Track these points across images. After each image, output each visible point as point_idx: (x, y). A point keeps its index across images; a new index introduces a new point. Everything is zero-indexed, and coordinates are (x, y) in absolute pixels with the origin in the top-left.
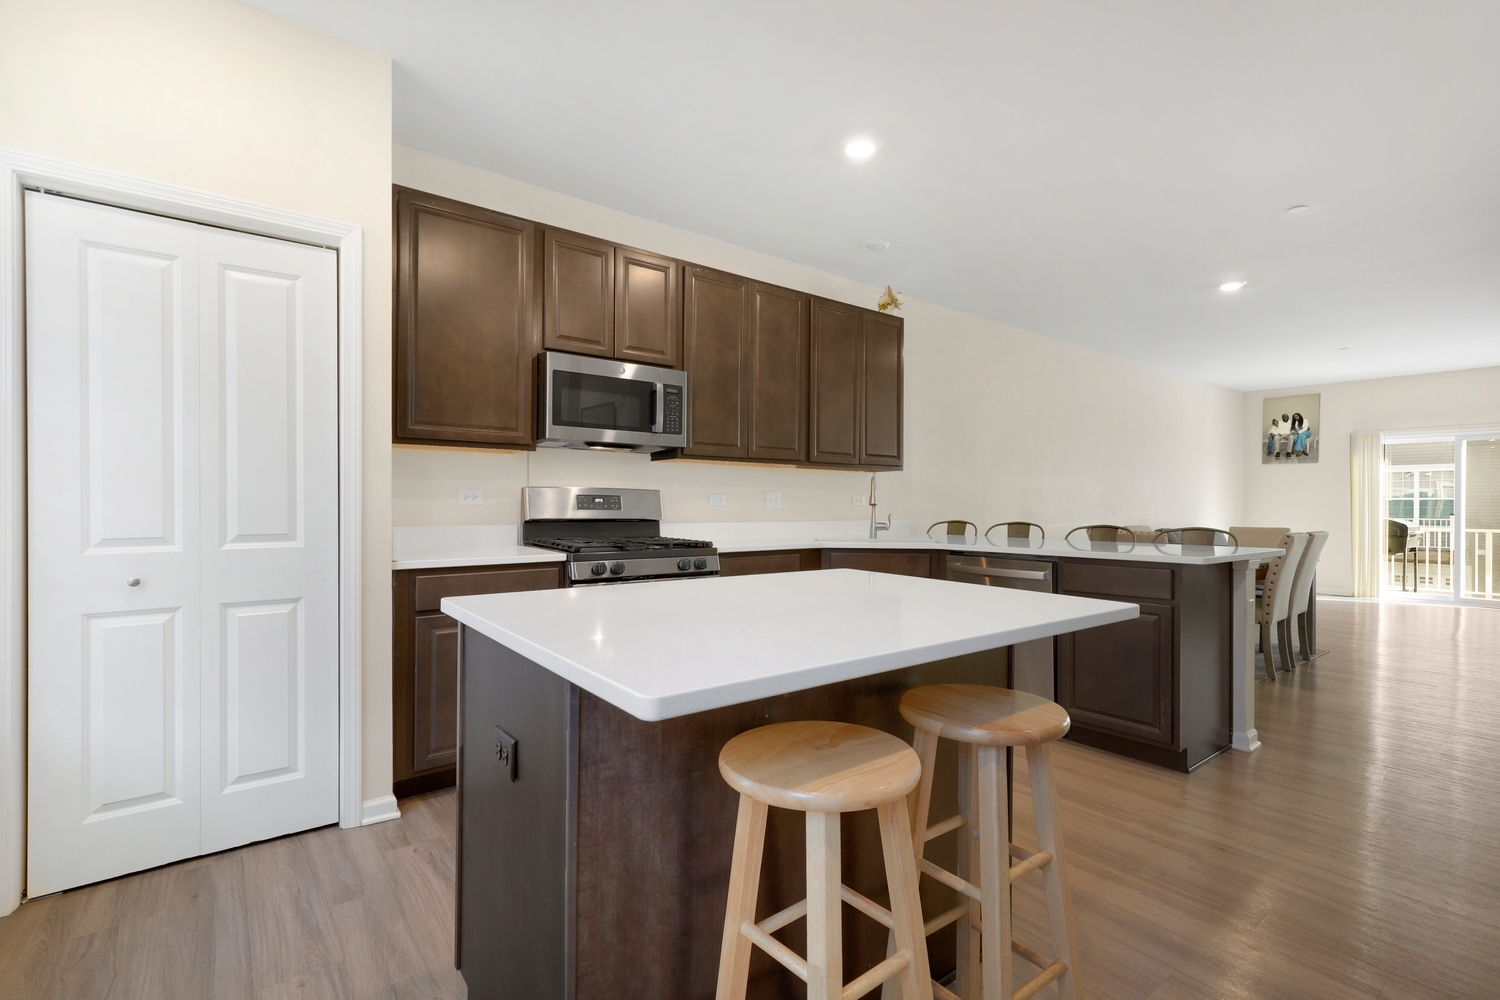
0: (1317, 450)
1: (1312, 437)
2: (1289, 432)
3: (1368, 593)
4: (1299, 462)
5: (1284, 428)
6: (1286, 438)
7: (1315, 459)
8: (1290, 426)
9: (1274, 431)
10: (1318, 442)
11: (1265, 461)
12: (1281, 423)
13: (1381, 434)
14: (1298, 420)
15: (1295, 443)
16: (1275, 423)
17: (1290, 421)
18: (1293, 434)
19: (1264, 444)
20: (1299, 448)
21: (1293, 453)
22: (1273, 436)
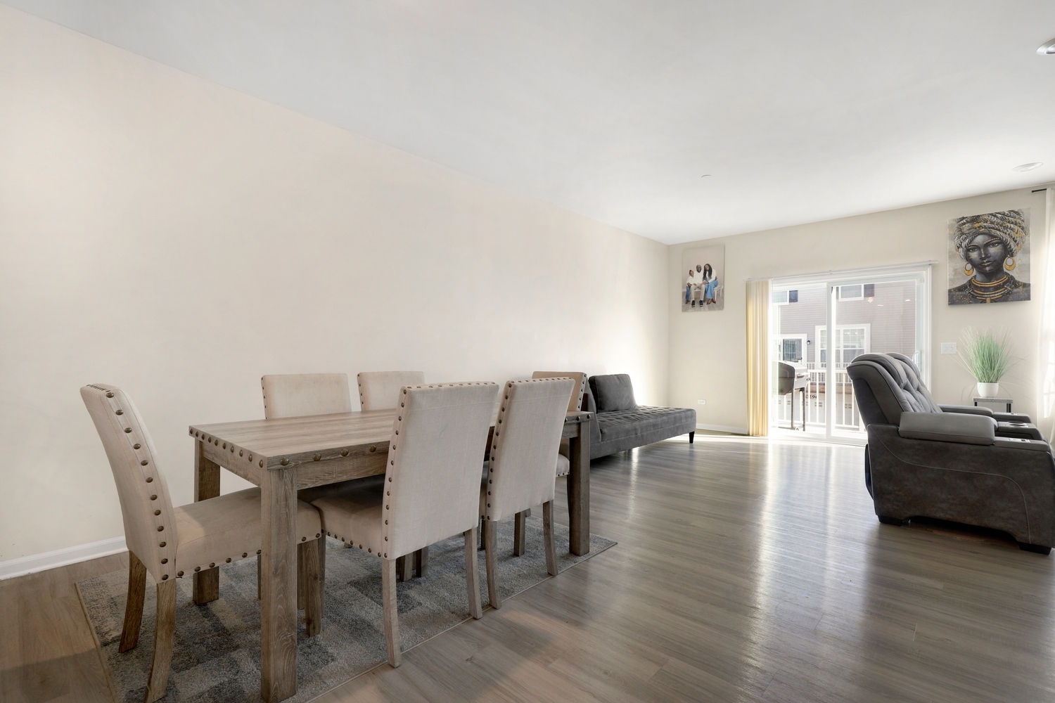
0: (723, 298)
1: (718, 286)
2: (701, 282)
3: (760, 433)
4: (710, 309)
5: (698, 278)
6: (699, 288)
7: (721, 307)
8: (702, 276)
9: (691, 281)
10: (723, 291)
11: (684, 310)
12: (696, 273)
13: (770, 281)
14: (708, 270)
15: (706, 292)
16: (691, 273)
17: (702, 271)
18: (705, 283)
19: (683, 293)
20: (709, 296)
21: (704, 301)
22: (689, 286)
